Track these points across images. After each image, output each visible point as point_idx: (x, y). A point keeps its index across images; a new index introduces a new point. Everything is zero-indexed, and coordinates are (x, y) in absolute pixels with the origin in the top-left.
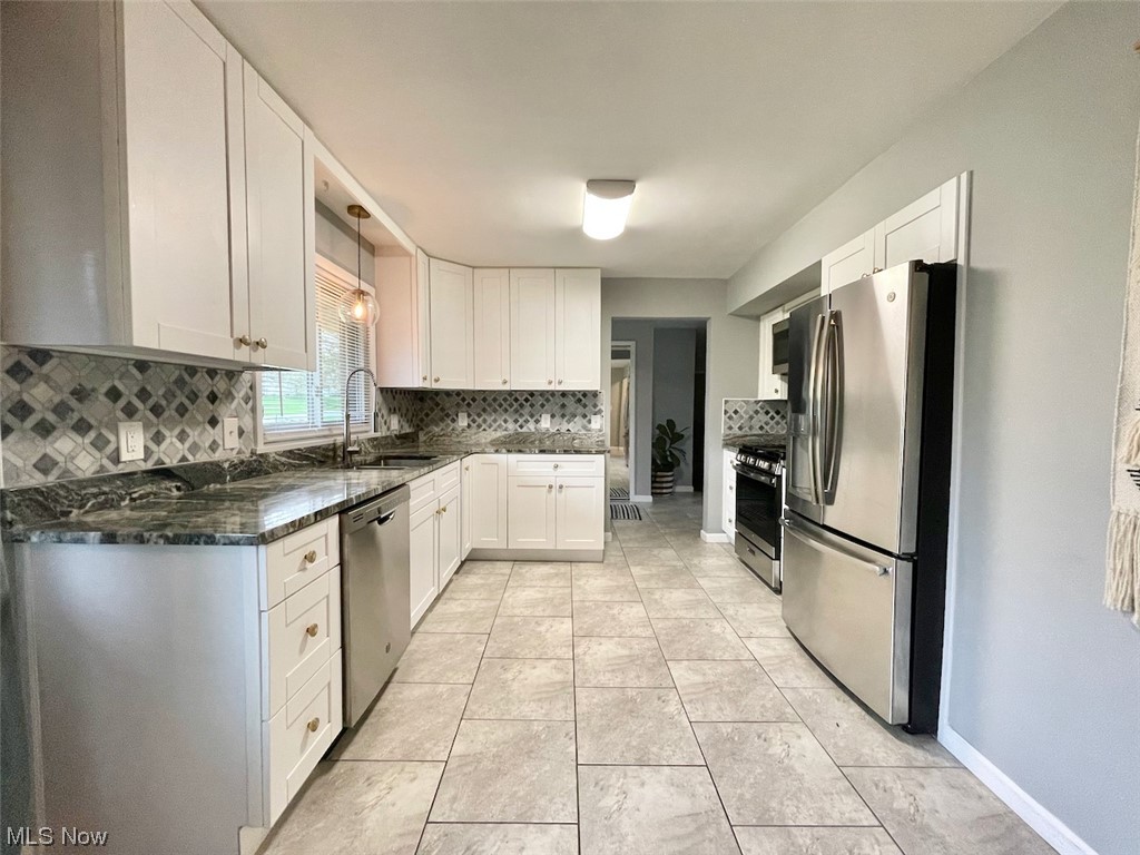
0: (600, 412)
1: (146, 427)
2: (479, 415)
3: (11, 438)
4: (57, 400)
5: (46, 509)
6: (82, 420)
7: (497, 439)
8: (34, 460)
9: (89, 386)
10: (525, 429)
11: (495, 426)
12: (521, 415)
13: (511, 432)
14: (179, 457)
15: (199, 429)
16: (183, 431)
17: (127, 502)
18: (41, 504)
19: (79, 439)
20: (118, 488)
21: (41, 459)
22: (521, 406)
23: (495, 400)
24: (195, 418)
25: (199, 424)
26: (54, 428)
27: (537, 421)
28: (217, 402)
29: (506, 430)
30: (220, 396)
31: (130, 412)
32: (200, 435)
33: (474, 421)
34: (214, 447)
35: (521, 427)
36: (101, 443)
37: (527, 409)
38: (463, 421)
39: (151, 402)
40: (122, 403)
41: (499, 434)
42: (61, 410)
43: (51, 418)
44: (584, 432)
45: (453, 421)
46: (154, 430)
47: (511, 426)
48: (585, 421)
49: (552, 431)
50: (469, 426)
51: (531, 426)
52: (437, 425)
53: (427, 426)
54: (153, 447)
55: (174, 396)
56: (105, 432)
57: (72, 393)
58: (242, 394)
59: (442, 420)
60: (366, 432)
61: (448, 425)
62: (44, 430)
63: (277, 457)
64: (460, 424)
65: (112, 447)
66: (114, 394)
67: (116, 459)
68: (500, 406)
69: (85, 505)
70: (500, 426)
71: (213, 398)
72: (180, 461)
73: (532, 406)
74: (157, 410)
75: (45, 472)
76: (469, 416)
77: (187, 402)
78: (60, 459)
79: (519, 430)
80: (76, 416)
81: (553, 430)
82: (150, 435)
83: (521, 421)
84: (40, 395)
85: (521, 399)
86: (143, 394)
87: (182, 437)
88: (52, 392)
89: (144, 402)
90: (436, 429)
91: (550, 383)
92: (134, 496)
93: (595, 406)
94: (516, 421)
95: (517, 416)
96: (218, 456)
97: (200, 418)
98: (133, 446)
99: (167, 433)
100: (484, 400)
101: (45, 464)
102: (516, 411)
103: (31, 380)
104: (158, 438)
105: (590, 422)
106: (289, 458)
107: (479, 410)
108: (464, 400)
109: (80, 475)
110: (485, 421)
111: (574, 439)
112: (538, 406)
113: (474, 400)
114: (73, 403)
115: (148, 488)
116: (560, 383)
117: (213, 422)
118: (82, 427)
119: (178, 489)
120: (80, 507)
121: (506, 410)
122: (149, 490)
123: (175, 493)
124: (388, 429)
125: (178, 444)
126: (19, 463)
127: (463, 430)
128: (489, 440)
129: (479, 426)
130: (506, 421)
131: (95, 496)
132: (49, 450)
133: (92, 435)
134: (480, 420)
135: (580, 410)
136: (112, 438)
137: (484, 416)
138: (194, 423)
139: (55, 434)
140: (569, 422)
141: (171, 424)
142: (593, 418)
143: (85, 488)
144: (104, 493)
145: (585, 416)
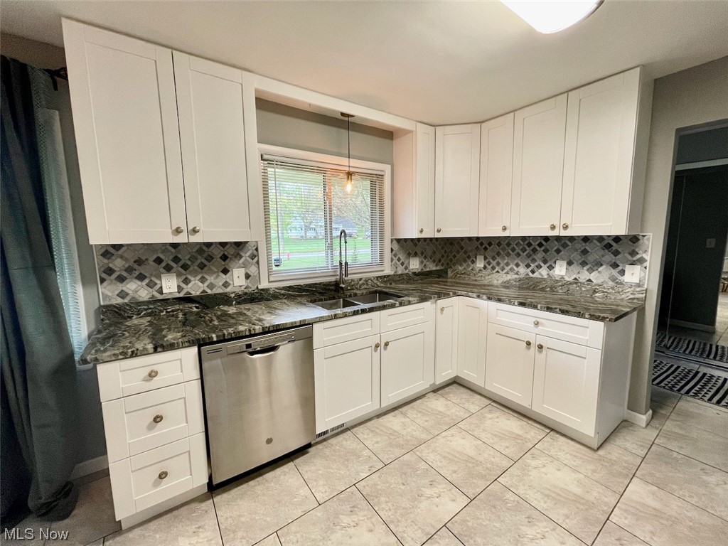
0: (641, 261)
1: (179, 275)
2: (494, 259)
3: (105, 284)
4: (127, 266)
5: (120, 315)
6: (141, 274)
7: (508, 282)
8: (117, 292)
9: (144, 258)
10: (536, 275)
11: (507, 269)
12: (534, 260)
13: (522, 276)
14: (201, 291)
15: (215, 276)
16: (203, 277)
17: (164, 313)
18: (117, 312)
19: (139, 283)
20: (159, 306)
21: (120, 292)
22: (534, 251)
23: (508, 245)
24: (211, 269)
25: (215, 272)
26: (126, 279)
27: (551, 268)
28: (227, 261)
29: (517, 274)
30: (230, 256)
31: (168, 269)
32: (215, 279)
33: (489, 263)
34: (226, 285)
35: (533, 272)
36: (151, 285)
37: (540, 254)
38: (480, 264)
39: (181, 263)
40: (163, 264)
41: (511, 276)
42: (129, 270)
43: (125, 274)
44: (611, 284)
45: (473, 262)
46: (184, 277)
47: (522, 270)
48: (615, 272)
49: (567, 279)
50: (485, 267)
51: (544, 272)
52: (461, 265)
53: (454, 265)
54: (183, 285)
55: (197, 259)
56: (153, 279)
57: (135, 262)
58: (248, 254)
59: (465, 261)
60: (382, 271)
61: (468, 266)
62: (121, 279)
63: (277, 290)
64: (478, 265)
65: (158, 286)
66: (158, 261)
67: (160, 291)
68: (513, 250)
69: (140, 314)
70: (512, 270)
71: (224, 258)
72: (202, 293)
73: (546, 251)
74: (185, 267)
75: (123, 298)
76: (485, 258)
77: (205, 262)
78: (130, 292)
79: (531, 275)
80: (137, 273)
81: (569, 279)
82: (181, 280)
83: (533, 266)
84: (118, 264)
85: (535, 244)
86: (176, 260)
87: (203, 280)
88: (124, 262)
89: (177, 263)
90: (460, 268)
91: (553, 227)
92: (169, 310)
93: (633, 253)
94: (528, 266)
95: (529, 261)
96: (229, 290)
97: (215, 270)
98: (170, 285)
99: (192, 279)
100: (499, 244)
101: (122, 294)
102: (529, 256)
103: (113, 258)
104: (186, 281)
105: (622, 273)
106: (288, 291)
107: (494, 254)
108: (482, 244)
109: (141, 299)
110: (498, 264)
111: (595, 292)
112: (552, 252)
113: (490, 244)
114: (136, 266)
115: (177, 307)
116: (566, 227)
117: (225, 271)
118: (141, 277)
119: (197, 308)
120: (138, 314)
121: (518, 255)
122: (178, 308)
123: (195, 310)
124: (406, 268)
125: (200, 284)
126: (110, 294)
127: (480, 270)
128: (500, 282)
129: (493, 268)
130: (517, 265)
131: (146, 310)
132: (124, 289)
133: (147, 281)
134: (494, 263)
135: (609, 257)
136: (158, 282)
137: (498, 259)
138: (211, 272)
139: (127, 281)
140: (591, 270)
141: (195, 274)
142: (628, 269)
143: (140, 306)
144: (151, 309)
145: (615, 266)
